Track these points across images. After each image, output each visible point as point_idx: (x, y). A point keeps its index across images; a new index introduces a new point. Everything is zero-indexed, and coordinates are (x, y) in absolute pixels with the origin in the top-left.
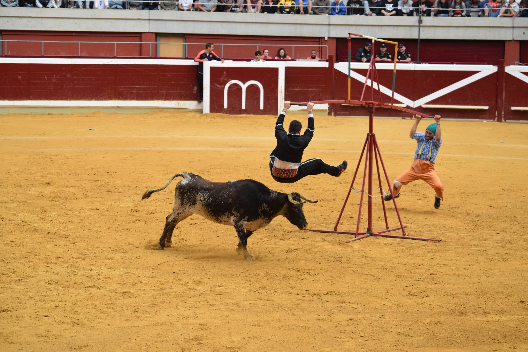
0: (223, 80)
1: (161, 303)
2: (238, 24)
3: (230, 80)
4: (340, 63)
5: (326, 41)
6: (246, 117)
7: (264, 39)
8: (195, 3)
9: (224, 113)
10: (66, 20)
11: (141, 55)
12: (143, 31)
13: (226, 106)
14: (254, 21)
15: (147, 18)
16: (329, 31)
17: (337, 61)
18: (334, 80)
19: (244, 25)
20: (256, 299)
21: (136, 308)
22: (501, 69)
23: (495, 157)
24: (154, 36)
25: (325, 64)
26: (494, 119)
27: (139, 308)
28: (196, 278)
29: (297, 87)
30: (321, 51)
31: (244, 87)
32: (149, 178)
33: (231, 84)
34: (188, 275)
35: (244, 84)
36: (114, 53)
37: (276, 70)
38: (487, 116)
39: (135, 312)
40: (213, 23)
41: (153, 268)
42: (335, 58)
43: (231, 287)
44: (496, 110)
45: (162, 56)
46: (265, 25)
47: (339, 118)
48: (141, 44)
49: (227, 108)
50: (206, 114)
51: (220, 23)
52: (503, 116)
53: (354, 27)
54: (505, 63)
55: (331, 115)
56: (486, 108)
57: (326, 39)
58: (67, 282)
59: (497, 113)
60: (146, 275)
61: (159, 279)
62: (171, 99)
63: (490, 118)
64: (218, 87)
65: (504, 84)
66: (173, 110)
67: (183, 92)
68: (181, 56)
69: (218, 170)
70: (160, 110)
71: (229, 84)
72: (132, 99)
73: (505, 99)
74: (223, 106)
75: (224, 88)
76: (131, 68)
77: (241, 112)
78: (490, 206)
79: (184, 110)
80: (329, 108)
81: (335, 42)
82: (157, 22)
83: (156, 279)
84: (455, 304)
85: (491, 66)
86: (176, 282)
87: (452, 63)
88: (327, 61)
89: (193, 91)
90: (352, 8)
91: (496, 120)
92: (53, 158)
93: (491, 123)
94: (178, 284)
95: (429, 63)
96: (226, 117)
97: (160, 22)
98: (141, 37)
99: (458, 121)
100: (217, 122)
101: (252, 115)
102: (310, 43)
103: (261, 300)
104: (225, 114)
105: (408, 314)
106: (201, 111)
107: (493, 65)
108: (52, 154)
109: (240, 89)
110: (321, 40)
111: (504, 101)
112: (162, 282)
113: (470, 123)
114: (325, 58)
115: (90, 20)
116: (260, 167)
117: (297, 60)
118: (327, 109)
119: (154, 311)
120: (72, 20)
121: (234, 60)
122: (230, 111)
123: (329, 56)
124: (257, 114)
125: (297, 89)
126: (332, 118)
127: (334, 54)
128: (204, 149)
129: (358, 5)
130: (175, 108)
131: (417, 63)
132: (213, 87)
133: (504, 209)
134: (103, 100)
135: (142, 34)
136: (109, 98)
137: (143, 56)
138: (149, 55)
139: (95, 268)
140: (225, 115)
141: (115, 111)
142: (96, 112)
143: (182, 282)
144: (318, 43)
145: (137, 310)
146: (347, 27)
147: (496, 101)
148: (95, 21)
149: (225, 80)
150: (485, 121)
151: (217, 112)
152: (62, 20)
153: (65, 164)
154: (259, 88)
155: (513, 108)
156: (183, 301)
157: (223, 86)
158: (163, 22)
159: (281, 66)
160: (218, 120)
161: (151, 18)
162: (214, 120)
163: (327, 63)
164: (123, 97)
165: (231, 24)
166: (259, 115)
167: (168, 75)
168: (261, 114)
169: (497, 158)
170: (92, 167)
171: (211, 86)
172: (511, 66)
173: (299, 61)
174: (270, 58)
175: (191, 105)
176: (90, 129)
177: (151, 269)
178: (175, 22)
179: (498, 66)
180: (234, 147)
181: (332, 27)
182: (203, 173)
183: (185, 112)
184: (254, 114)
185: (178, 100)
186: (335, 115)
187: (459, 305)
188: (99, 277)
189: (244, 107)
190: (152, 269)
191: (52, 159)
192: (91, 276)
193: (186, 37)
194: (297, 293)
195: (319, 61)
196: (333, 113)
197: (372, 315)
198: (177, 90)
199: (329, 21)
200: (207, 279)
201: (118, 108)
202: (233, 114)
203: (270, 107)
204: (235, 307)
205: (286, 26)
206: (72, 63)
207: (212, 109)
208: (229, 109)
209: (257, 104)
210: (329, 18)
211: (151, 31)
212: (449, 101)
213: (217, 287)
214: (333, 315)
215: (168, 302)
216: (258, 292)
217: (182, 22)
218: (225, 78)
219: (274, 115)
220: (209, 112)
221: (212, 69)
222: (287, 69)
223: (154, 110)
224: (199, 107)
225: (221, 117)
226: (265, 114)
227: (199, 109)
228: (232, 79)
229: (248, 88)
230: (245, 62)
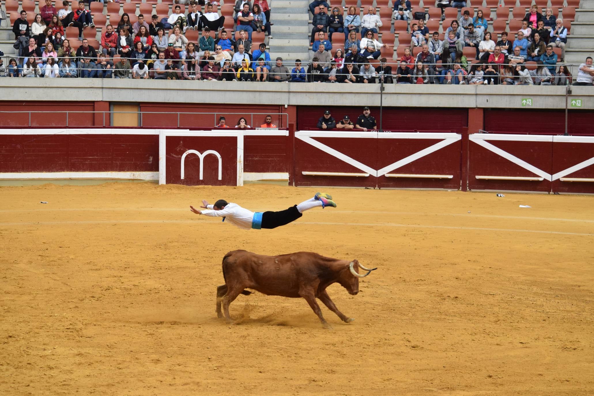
0: (180, 150)
1: (118, 383)
2: (195, 92)
3: (187, 149)
4: (300, 131)
5: (286, 108)
6: (204, 188)
7: (221, 107)
8: (150, 71)
9: (180, 184)
10: (16, 89)
11: (94, 125)
12: (96, 100)
13: (183, 177)
14: (211, 89)
15: (101, 87)
16: (289, 98)
17: (298, 130)
18: (294, 150)
19: (200, 92)
20: (217, 378)
21: (92, 389)
22: (465, 137)
23: (460, 228)
24: (108, 104)
25: (286, 133)
26: (459, 188)
27: (95, 389)
28: (155, 357)
29: (256, 157)
30: (280, 119)
31: (202, 157)
32: (104, 253)
33: (188, 154)
34: (146, 353)
35: (202, 154)
36: (66, 122)
37: (234, 140)
38: (452, 185)
39: (91, 393)
40: (169, 91)
41: (110, 346)
42: (295, 127)
43: (192, 366)
44: (461, 179)
45: (115, 125)
46: (223, 93)
47: (301, 188)
48: (94, 113)
49: (184, 179)
50: (162, 186)
51: (176, 91)
52: (468, 185)
53: (315, 94)
54: (468, 131)
55: (292, 185)
56: (451, 177)
57: (286, 106)
58: (20, 362)
59: (461, 182)
60: (103, 354)
61: (115, 359)
62: (126, 170)
63: (454, 187)
64: (174, 157)
65: (469, 152)
66: (128, 181)
67: (138, 163)
68: (136, 125)
69: (176, 244)
70: (114, 181)
71: (186, 154)
72: (84, 170)
73: (469, 167)
74: (180, 177)
75: (180, 158)
76: (84, 138)
77: (199, 182)
78: (456, 278)
79: (139, 181)
80: (289, 178)
81: (295, 109)
82: (110, 90)
83: (112, 359)
84: (423, 380)
85: (455, 134)
86: (133, 362)
87: (416, 132)
88: (287, 129)
89: (148, 161)
90: (312, 75)
91: (461, 189)
92: (3, 232)
93: (456, 192)
94: (135, 363)
95: (392, 132)
96: (183, 188)
97: (114, 90)
98: (94, 106)
99: (422, 191)
100: (173, 193)
101: (210, 186)
102: (270, 111)
103: (223, 378)
105: (374, 391)
106: (156, 182)
107: (457, 133)
108: (2, 228)
109: (198, 159)
110: (280, 107)
111: (468, 170)
112: (119, 362)
113: (434, 192)
114: (286, 126)
115: (41, 90)
116: (220, 240)
117: (256, 128)
118: (288, 179)
119: (111, 392)
120: (22, 90)
121: (191, 129)
122: (187, 181)
123: (289, 124)
124: (216, 185)
125: (256, 159)
126: (293, 188)
127: (294, 123)
128: (161, 221)
129: (319, 72)
130: (129, 180)
131: (380, 132)
132: (169, 157)
133: (471, 280)
134: (54, 172)
135: (95, 103)
136: (62, 169)
137: (96, 126)
138: (103, 124)
139: (49, 347)
140: (182, 186)
141: (66, 183)
142: (47, 184)
143: (140, 361)
144: (277, 111)
145: (93, 391)
146: (308, 94)
147: (461, 170)
148: (46, 90)
149: (182, 149)
150: (449, 190)
151: (173, 183)
152: (11, 89)
153: (16, 238)
154: (217, 158)
155: (478, 177)
156: (141, 381)
157: (180, 156)
158: (117, 90)
159: (240, 135)
160: (175, 191)
161: (104, 87)
162: (170, 191)
163: (288, 132)
164: (75, 169)
165: (187, 92)
166: (218, 185)
167: (122, 145)
168: (220, 185)
169: (463, 228)
170: (44, 241)
171: (167, 156)
172: (475, 134)
173: (258, 130)
175: (146, 175)
176: (42, 203)
177: (107, 348)
178: (129, 90)
179: (462, 134)
180: (192, 219)
181: (291, 94)
182: (160, 246)
183: (140, 183)
184: (212, 185)
185: (133, 171)
186: (296, 185)
187: (427, 380)
188: (53, 357)
189: (201, 178)
190: (109, 348)
191: (2, 234)
192: (46, 356)
193: (141, 105)
194: (260, 371)
195: (279, 129)
196: (294, 184)
197: (337, 393)
198: (132, 161)
199: (289, 89)
200: (166, 358)
201: (71, 179)
202: (190, 185)
203: (228, 177)
204: (195, 387)
205: (245, 93)
206: (23, 134)
207: (169, 180)
209: (215, 174)
210: (289, 86)
211: (104, 100)
212: (413, 170)
213: (176, 366)
214: (297, 393)
215: (126, 382)
216: (219, 370)
217: (136, 91)
218: (182, 148)
219: (233, 185)
220: (165, 183)
221: (169, 139)
222: (246, 138)
223: (108, 181)
224: (155, 178)
225: (178, 188)
226: (223, 184)
227: (155, 179)
228: (189, 149)
229: (206, 158)
230: (203, 131)
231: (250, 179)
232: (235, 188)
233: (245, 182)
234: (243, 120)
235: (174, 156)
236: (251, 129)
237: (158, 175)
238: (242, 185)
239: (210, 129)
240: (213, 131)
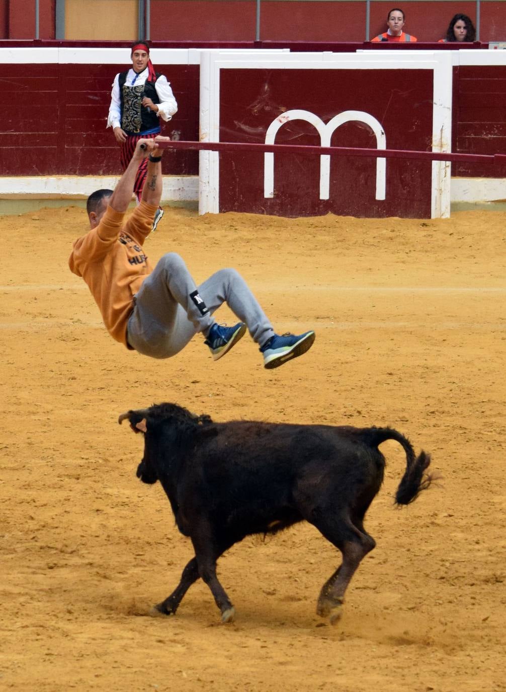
0: (262, 110)
3: (283, 109)
6: (333, 225)
9: (263, 213)
13: (269, 191)
29: (490, 130)
31: (326, 131)
33: (285, 121)
35: (326, 122)
37: (425, 77)
45: (71, 37)
49: (272, 196)
50: (209, 217)
62: (101, 172)
64: (245, 132)
68: (131, 37)
70: (66, 205)
71: (281, 121)
74: (262, 190)
75: (263, 136)
77: (317, 208)
96: (271, 226)
100: (241, 240)
101: (351, 219)
104: (268, 216)
106: (192, 206)
109: (315, 138)
117: (491, 44)
121: (295, 48)
122: (282, 205)
124: (368, 216)
125: (490, 136)
132: (228, 130)
137: (13, 39)
138: (33, 34)
140: (266, 217)
149: (267, 108)
151: (242, 208)
154: (373, 133)
157: (260, 129)
159: (442, 64)
160: (245, 233)
162: (232, 233)
166: (373, 217)
167: (91, 97)
168: (380, 216)
171: (224, 128)
173: (496, 48)
174: (412, 39)
180: (297, 318)
184: (357, 215)
189: (324, 193)
202: (292, 214)
203: (405, 192)
207: (228, 200)
208: (278, 201)
209: (366, 183)
218: (267, 105)
219: (420, 217)
220: (216, 210)
221: (228, 77)
222: (460, 73)
223: (49, 205)
224: (188, 196)
225: (255, 224)
226: (391, 214)
227: (188, 199)
228: (289, 108)
229: (339, 134)
230: (330, 53)
231: (470, 198)
232: (424, 225)
233: (455, 207)
234: (460, 23)
235: (244, 127)
236: (477, 46)
237: (197, 184)
238: (447, 215)
239: (352, 48)
240: (360, 52)
